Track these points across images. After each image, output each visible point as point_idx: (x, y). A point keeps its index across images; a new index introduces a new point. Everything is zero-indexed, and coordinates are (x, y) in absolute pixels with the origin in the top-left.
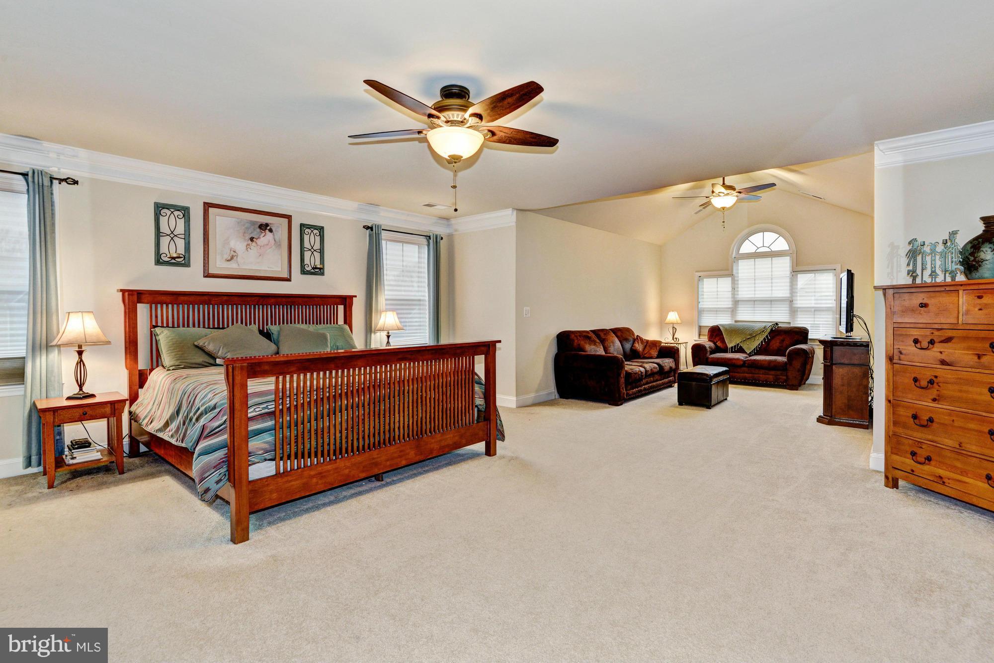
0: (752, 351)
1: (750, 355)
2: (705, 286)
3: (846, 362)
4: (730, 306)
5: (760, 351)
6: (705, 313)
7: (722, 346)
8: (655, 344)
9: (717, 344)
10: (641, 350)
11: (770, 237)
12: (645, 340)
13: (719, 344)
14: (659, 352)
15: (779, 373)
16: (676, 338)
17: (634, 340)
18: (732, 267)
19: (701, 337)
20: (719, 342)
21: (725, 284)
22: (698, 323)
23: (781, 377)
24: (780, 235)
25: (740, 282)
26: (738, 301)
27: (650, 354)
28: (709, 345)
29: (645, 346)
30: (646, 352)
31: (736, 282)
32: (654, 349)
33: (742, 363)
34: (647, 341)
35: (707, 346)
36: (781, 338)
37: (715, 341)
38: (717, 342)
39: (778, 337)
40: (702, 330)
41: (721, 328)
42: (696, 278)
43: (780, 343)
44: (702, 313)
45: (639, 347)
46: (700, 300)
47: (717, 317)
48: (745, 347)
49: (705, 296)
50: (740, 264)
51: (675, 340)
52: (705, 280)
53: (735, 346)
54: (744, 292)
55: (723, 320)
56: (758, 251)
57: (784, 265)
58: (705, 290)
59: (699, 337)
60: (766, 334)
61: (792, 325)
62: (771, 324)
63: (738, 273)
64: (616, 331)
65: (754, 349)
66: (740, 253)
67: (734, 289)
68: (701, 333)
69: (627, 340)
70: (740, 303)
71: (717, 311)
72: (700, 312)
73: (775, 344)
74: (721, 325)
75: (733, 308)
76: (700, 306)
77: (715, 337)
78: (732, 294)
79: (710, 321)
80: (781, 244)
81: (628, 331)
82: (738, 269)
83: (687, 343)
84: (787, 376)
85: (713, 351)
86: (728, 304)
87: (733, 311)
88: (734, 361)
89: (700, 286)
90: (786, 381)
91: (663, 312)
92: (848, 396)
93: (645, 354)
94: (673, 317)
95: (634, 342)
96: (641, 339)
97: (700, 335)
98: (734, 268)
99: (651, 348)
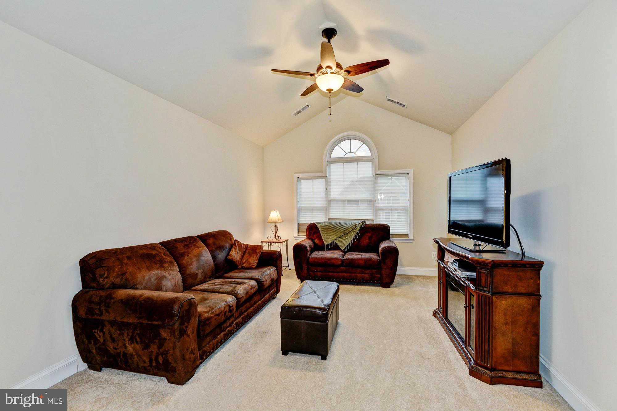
0: (346, 248)
1: (345, 252)
2: (302, 187)
3: (510, 290)
4: (324, 205)
5: (353, 248)
6: (303, 211)
7: (319, 244)
8: (254, 249)
9: (315, 241)
10: (238, 259)
11: (356, 144)
12: (244, 245)
13: (316, 241)
14: (259, 260)
15: (374, 271)
16: (278, 236)
17: (232, 246)
18: (326, 170)
19: (300, 234)
20: (316, 240)
21: (319, 185)
22: (298, 220)
23: (376, 275)
24: (364, 142)
25: (332, 184)
26: (331, 200)
27: (249, 263)
28: (308, 244)
29: (244, 253)
30: (244, 261)
31: (329, 184)
32: (253, 257)
33: (340, 263)
34: (247, 246)
35: (307, 246)
36: (370, 234)
37: (313, 239)
38: (315, 239)
39: (367, 234)
40: (301, 228)
41: (318, 226)
42: (296, 179)
43: (369, 239)
44: (300, 211)
45: (236, 255)
46: (299, 200)
47: (313, 215)
48: (339, 244)
49: (302, 196)
50: (331, 167)
51: (277, 238)
52: (303, 181)
53: (331, 243)
54: (335, 194)
55: (318, 218)
56: (347, 156)
57: (366, 170)
58: (303, 190)
59: (298, 234)
60: (357, 231)
61: (375, 223)
62: (360, 222)
63: (330, 175)
64: (205, 238)
65: (348, 246)
66: (331, 157)
67: (327, 189)
68: (300, 230)
69: (221, 248)
70: (332, 202)
71: (313, 210)
72: (299, 210)
73: (365, 241)
74: (317, 223)
75: (326, 207)
76: (299, 205)
77: (313, 234)
78: (326, 194)
79: (308, 219)
80: (364, 151)
81: (225, 235)
82: (330, 172)
83: (288, 240)
84: (381, 274)
85: (313, 250)
86: (321, 203)
87: (327, 210)
88: (333, 261)
89: (299, 187)
90: (380, 279)
91: (266, 211)
92: (513, 339)
93: (243, 264)
94: (274, 215)
95: (230, 250)
96: (240, 244)
97: (299, 232)
98: (328, 170)
99: (250, 256)
